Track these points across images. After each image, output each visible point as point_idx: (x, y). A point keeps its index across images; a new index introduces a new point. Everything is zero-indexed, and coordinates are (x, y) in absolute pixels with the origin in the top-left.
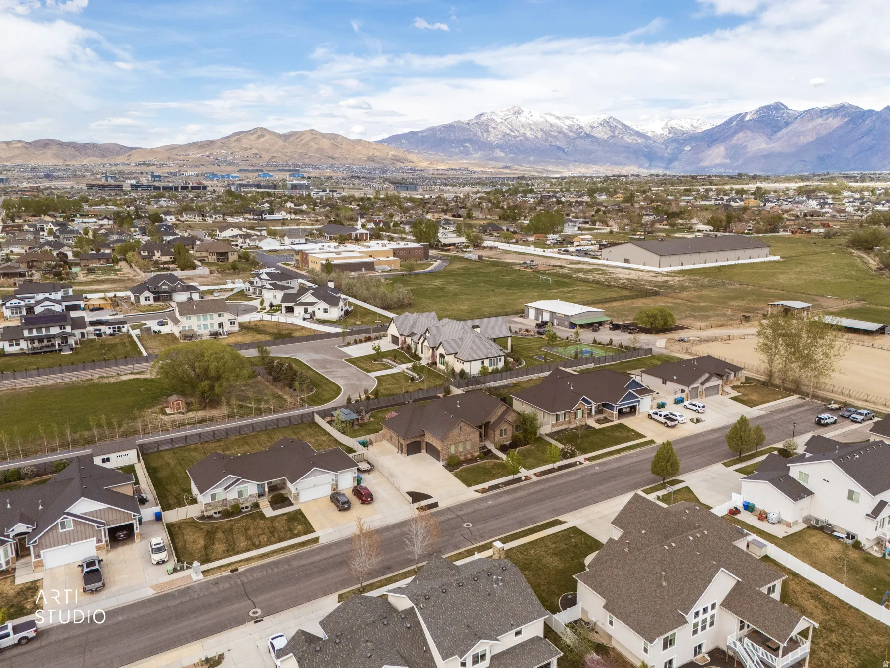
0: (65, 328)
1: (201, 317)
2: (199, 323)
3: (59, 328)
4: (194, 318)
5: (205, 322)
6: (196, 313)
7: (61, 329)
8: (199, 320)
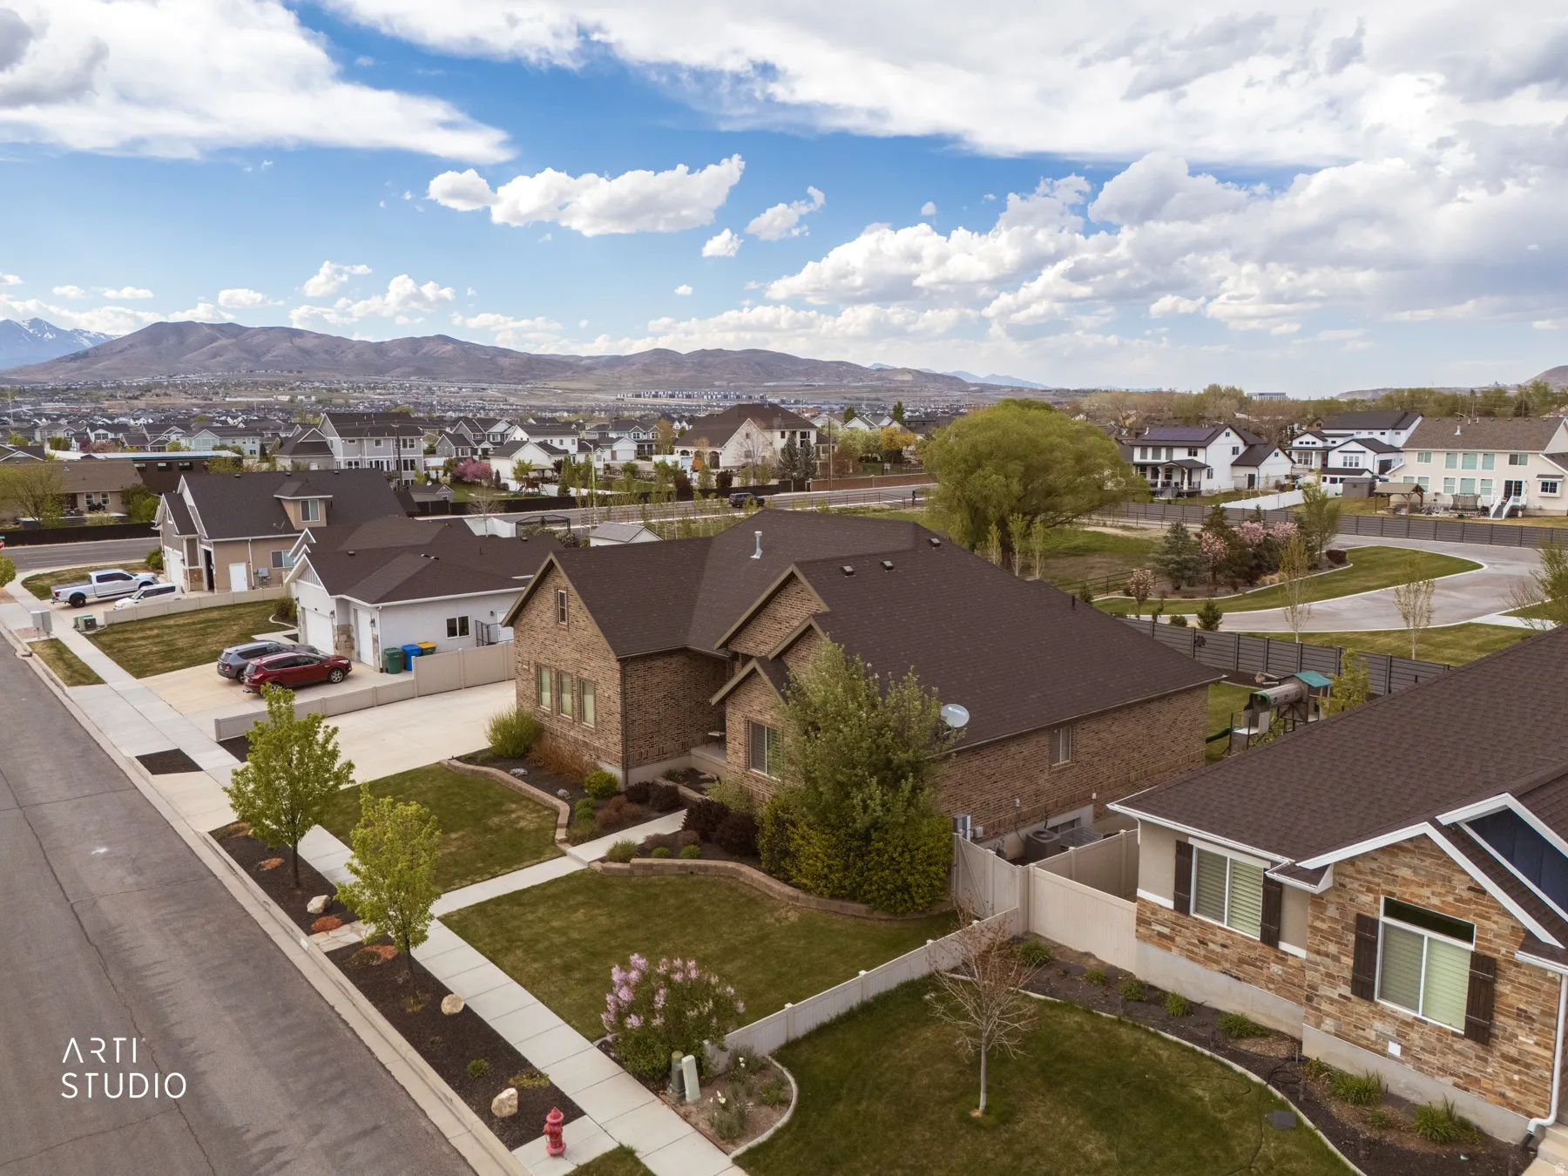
0: (1195, 455)
1: (1460, 458)
2: (1451, 473)
3: (1186, 451)
4: (1439, 459)
5: (1468, 473)
6: (1447, 447)
7: (1190, 454)
8: (1450, 464)
